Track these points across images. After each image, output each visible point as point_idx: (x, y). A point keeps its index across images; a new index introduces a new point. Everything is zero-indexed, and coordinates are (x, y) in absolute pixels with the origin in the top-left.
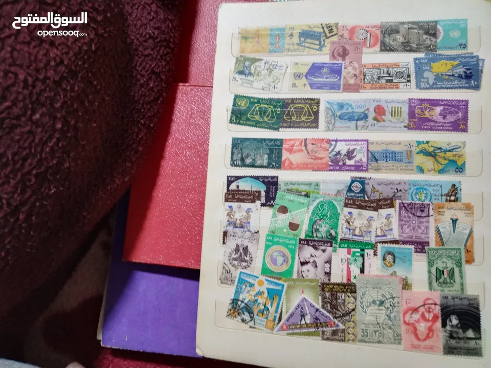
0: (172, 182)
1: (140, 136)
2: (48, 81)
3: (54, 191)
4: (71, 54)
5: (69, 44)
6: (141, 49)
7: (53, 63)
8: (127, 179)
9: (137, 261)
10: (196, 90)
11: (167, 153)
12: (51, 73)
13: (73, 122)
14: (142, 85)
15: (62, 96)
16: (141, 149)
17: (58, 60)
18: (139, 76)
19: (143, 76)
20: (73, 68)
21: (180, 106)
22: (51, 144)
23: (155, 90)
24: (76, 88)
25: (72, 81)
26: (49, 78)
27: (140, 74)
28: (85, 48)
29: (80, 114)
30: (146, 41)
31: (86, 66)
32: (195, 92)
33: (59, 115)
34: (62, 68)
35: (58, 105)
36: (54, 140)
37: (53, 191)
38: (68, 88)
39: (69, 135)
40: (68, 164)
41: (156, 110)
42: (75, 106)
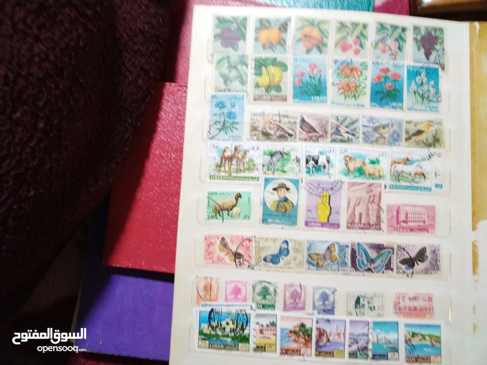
0: (156, 186)
1: (127, 136)
2: (31, 78)
3: (34, 193)
4: (57, 50)
5: (56, 39)
6: (130, 44)
7: (37, 59)
8: (111, 180)
9: (118, 265)
10: (183, 91)
11: (152, 155)
12: (34, 70)
13: (56, 122)
14: (130, 83)
15: (46, 95)
16: (126, 149)
17: (43, 55)
18: (128, 73)
19: (131, 73)
20: (59, 65)
21: (166, 107)
22: (31, 145)
23: (144, 88)
24: (61, 86)
25: (57, 79)
26: (31, 75)
27: (128, 70)
28: (72, 44)
29: (65, 113)
30: (136, 36)
31: (73, 62)
32: (182, 93)
33: (41, 114)
34: (47, 65)
35: (41, 104)
36: (35, 141)
37: (32, 193)
38: (53, 86)
39: (52, 135)
40: (49, 166)
41: (143, 109)
42: (59, 105)
